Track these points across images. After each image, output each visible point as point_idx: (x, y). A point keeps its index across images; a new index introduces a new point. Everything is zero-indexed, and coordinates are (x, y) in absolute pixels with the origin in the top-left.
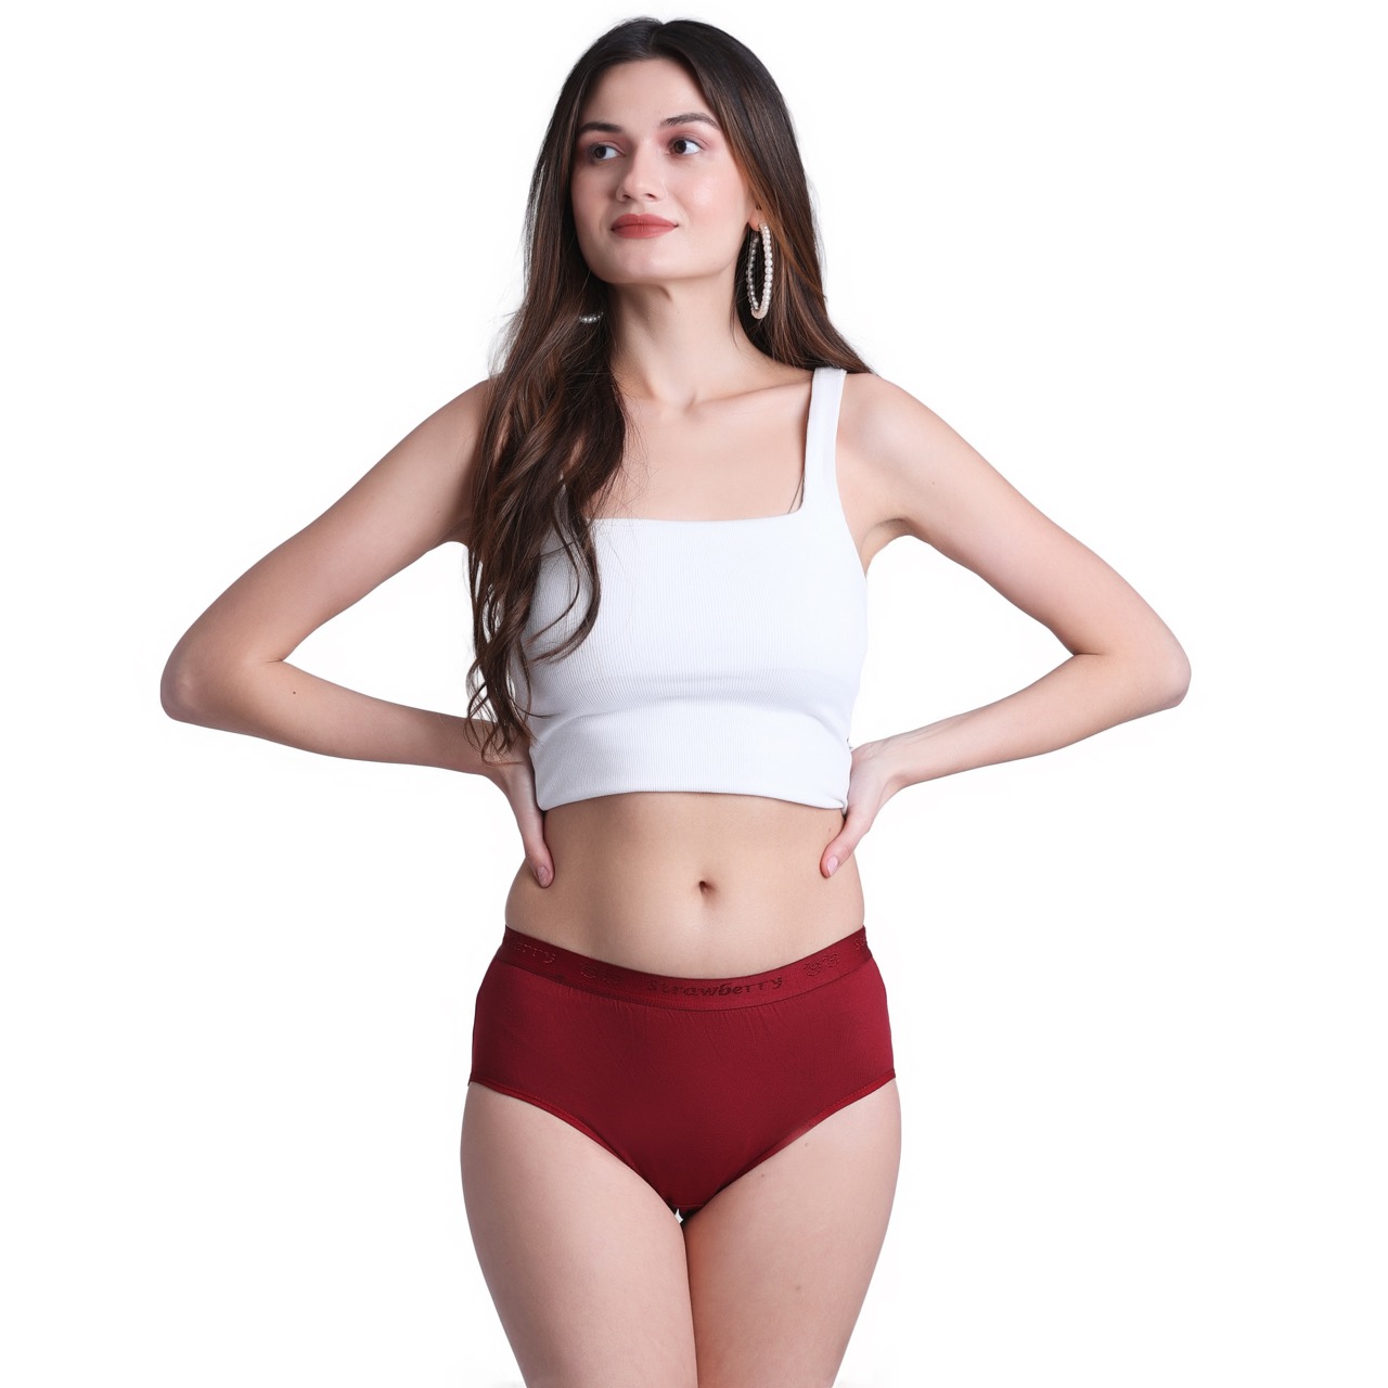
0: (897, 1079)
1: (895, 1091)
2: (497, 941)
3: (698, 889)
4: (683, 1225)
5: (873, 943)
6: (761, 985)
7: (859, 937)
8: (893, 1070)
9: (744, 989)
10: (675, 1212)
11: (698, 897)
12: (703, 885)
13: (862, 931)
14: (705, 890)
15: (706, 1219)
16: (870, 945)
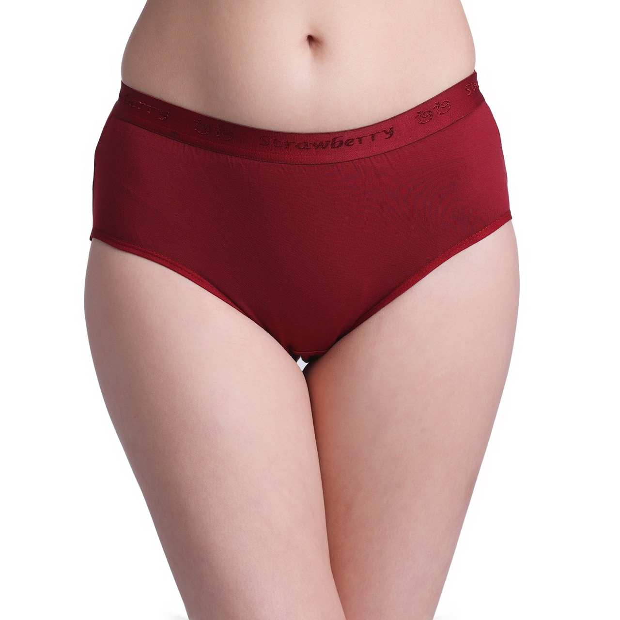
0: (512, 220)
1: (512, 231)
2: (112, 97)
3: (306, 43)
4: (306, 372)
5: (484, 87)
6: (373, 136)
7: (471, 82)
8: (509, 212)
9: (356, 142)
10: (296, 360)
11: (305, 52)
12: (310, 39)
13: (474, 76)
14: (314, 44)
15: (329, 366)
16: (482, 89)
